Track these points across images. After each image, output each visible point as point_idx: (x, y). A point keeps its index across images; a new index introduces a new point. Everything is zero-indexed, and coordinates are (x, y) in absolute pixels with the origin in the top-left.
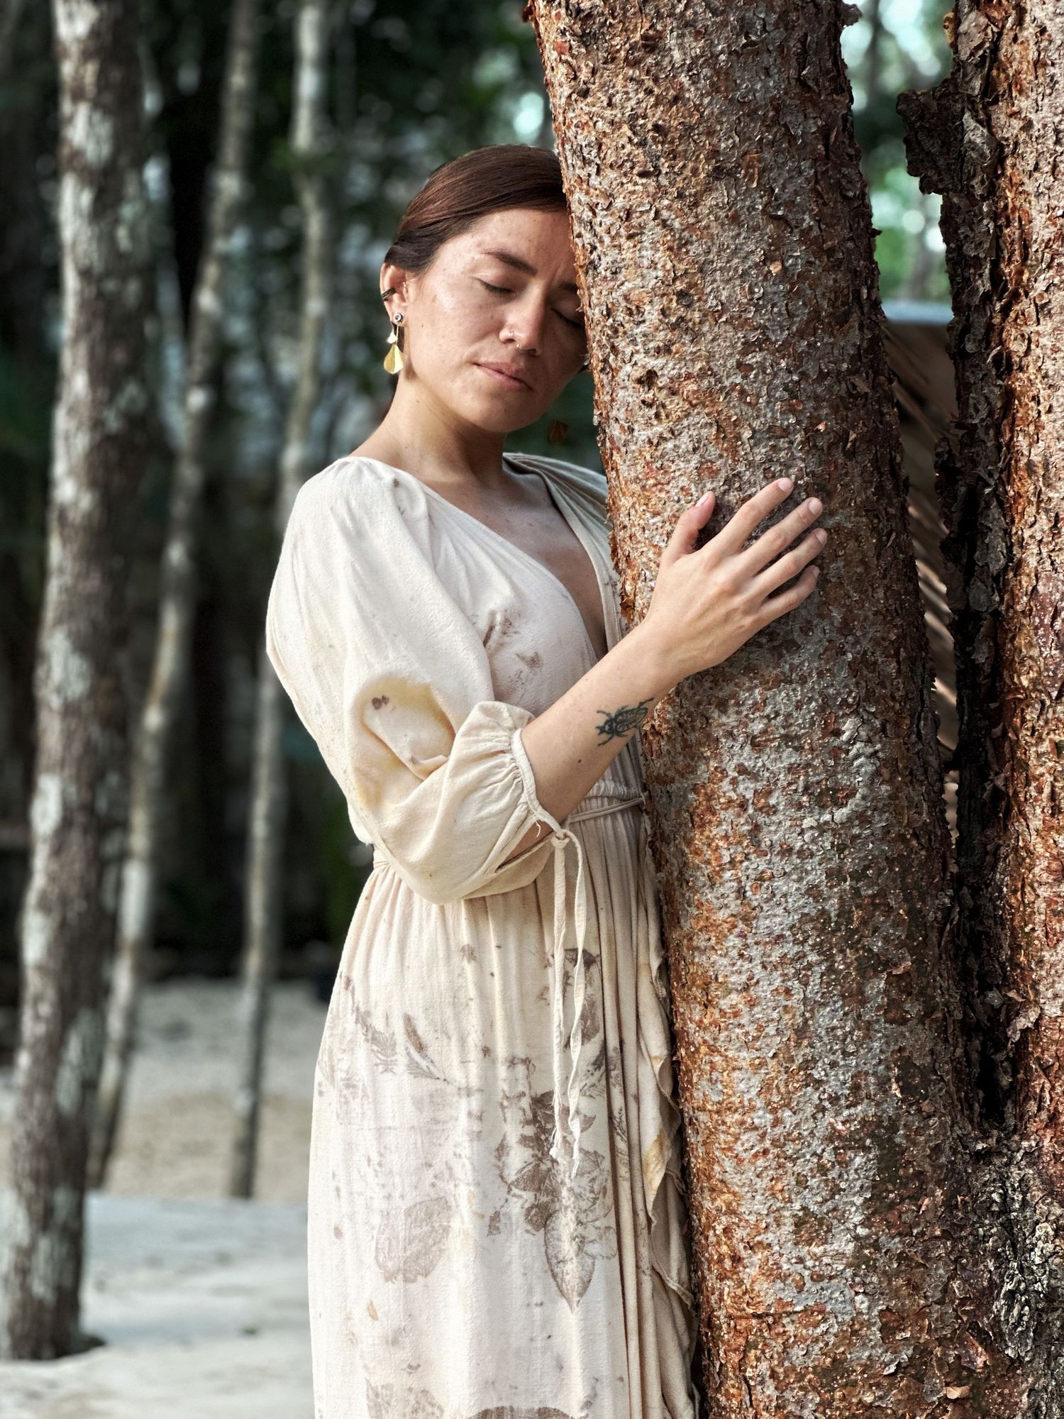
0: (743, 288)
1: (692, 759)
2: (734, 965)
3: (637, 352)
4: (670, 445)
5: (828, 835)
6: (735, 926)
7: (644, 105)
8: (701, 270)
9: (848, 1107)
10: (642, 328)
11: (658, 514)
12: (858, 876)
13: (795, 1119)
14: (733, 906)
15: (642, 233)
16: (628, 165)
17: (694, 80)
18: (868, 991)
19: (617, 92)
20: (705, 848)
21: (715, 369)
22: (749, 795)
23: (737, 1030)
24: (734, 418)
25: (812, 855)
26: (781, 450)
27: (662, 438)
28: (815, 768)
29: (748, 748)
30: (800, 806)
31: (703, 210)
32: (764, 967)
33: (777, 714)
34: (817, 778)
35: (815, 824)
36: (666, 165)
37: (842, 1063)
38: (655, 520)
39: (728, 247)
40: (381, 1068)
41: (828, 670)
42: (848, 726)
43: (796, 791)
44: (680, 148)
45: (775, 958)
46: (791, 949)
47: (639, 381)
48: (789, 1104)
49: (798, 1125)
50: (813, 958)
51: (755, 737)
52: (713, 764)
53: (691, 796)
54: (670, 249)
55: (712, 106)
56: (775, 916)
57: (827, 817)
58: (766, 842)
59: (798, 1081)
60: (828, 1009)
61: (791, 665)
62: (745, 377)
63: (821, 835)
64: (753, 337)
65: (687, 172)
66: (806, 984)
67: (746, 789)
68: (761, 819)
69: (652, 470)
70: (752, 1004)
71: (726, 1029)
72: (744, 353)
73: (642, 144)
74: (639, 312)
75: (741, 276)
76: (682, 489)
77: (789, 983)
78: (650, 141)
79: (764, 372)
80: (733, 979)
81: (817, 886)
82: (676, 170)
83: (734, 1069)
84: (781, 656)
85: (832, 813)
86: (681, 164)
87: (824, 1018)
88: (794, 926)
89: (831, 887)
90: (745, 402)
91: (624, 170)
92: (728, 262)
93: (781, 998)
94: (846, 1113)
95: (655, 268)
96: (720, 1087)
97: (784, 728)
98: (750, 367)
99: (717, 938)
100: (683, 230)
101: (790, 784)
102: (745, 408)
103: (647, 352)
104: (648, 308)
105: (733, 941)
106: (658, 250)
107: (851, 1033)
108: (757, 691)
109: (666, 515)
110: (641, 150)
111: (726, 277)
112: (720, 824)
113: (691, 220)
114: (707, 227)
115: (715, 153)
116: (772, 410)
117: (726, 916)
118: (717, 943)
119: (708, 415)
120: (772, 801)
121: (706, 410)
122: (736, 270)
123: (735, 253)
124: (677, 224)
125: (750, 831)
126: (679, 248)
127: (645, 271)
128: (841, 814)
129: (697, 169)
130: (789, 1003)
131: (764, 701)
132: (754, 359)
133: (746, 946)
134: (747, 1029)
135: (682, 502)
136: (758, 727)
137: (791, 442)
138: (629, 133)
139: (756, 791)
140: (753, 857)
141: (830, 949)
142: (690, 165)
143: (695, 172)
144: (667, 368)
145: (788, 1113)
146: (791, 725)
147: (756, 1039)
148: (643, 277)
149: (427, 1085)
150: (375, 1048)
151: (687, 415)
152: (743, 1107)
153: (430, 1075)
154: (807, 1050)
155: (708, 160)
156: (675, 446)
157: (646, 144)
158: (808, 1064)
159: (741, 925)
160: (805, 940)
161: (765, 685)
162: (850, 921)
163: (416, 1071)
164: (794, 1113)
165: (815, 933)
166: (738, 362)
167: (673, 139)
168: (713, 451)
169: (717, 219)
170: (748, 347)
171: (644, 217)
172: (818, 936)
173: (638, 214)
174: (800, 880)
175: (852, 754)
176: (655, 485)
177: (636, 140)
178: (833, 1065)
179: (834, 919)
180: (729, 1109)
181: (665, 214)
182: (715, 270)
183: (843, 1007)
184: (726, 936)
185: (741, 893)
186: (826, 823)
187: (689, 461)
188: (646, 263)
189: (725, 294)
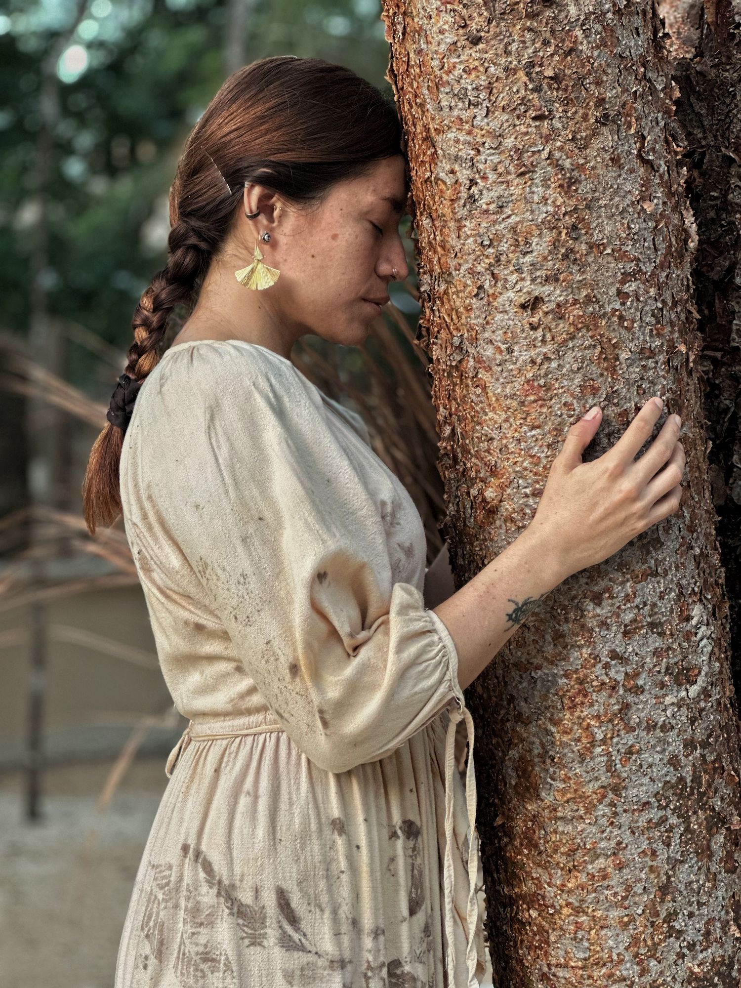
0: (623, 224)
1: (565, 647)
2: (603, 832)
3: (523, 279)
4: (554, 365)
5: (684, 710)
6: (604, 796)
7: (541, 54)
8: (588, 207)
9: (702, 951)
10: (528, 259)
11: (538, 427)
12: (705, 745)
13: (659, 967)
14: (603, 779)
15: (534, 172)
16: (522, 108)
17: (587, 33)
18: (714, 847)
19: (514, 41)
20: (576, 727)
21: (599, 296)
22: (620, 677)
23: (606, 892)
24: (614, 341)
25: (672, 728)
26: (650, 369)
27: (547, 359)
28: (674, 650)
29: (620, 636)
30: (662, 685)
31: (591, 152)
32: (633, 833)
33: (645, 604)
34: (676, 660)
35: (675, 701)
36: (560, 110)
37: (697, 913)
38: (534, 432)
39: (612, 187)
40: (247, 942)
41: (682, 564)
42: (697, 611)
43: (659, 672)
44: (573, 96)
45: (642, 822)
46: (654, 814)
47: (523, 307)
48: (655, 955)
49: (662, 973)
50: (674, 820)
51: (626, 626)
52: (586, 652)
53: (562, 681)
54: (561, 186)
55: (601, 58)
56: (642, 785)
57: (684, 694)
58: (634, 719)
59: (662, 933)
60: (687, 866)
61: (656, 560)
62: (623, 304)
63: (679, 710)
64: (631, 267)
65: (578, 117)
66: (669, 845)
67: (617, 672)
68: (630, 699)
69: (533, 387)
70: (620, 867)
71: (595, 891)
72: (623, 282)
73: (538, 89)
74: (527, 243)
75: (621, 213)
76: (565, 404)
77: (654, 846)
78: (545, 87)
79: (638, 300)
80: (603, 844)
81: (676, 756)
82: (569, 114)
83: (602, 928)
84: (648, 552)
85: (687, 691)
86: (574, 110)
87: (684, 874)
88: (658, 793)
89: (687, 756)
90: (623, 326)
91: (517, 112)
92: (611, 200)
93: (648, 859)
94: (701, 956)
95: (546, 204)
96: (586, 944)
97: (650, 616)
98: (627, 295)
99: (586, 808)
100: (573, 170)
101: (655, 666)
102: (623, 332)
103: (533, 280)
104: (535, 240)
105: (603, 809)
106: (549, 187)
107: (703, 885)
108: (628, 584)
109: (547, 428)
110: (536, 95)
111: (610, 214)
112: (592, 705)
113: (581, 161)
114: (594, 168)
115: (601, 101)
116: (643, 334)
117: (596, 787)
118: (585, 813)
119: (592, 337)
120: (640, 682)
121: (590, 334)
122: (617, 207)
123: (616, 192)
124: (567, 164)
125: (620, 710)
126: (569, 187)
127: (534, 206)
128: (694, 690)
129: (587, 115)
130: (654, 863)
131: (635, 594)
132: (631, 287)
133: (616, 814)
134: (615, 889)
135: (565, 416)
136: (628, 617)
137: (657, 363)
138: (525, 79)
139: (626, 674)
140: (622, 733)
141: (687, 812)
142: (581, 112)
143: (585, 117)
144: (554, 294)
145: (653, 963)
146: (656, 613)
147: (624, 898)
148: (532, 212)
149: (299, 959)
150: (241, 921)
151: (573, 338)
152: (612, 961)
153: (302, 948)
154: (670, 905)
155: (597, 106)
156: (559, 365)
157: (541, 90)
158: (671, 916)
159: (611, 795)
160: (667, 806)
161: (637, 580)
162: (700, 785)
163: (287, 944)
164: (659, 962)
165: (676, 798)
166: (618, 289)
167: (567, 86)
168: (595, 370)
169: (603, 160)
170: (627, 277)
171: (536, 156)
172: (678, 801)
173: (529, 154)
174: (664, 750)
175: (699, 636)
176: (535, 401)
177: (530, 86)
178: (691, 915)
179: (689, 784)
180: (597, 964)
181: (557, 154)
182: (600, 207)
183: (697, 862)
184: (595, 806)
185: (610, 767)
186: (683, 699)
187: (572, 380)
188: (536, 198)
189: (608, 229)
